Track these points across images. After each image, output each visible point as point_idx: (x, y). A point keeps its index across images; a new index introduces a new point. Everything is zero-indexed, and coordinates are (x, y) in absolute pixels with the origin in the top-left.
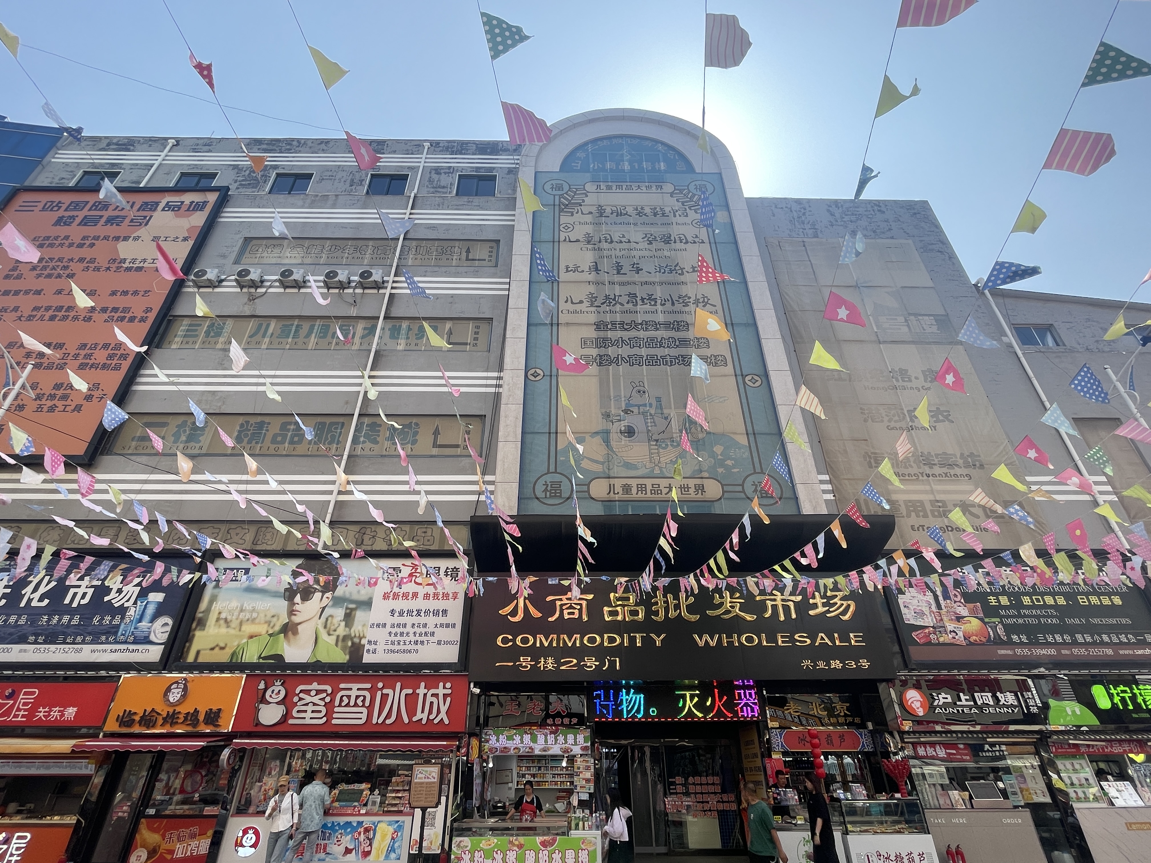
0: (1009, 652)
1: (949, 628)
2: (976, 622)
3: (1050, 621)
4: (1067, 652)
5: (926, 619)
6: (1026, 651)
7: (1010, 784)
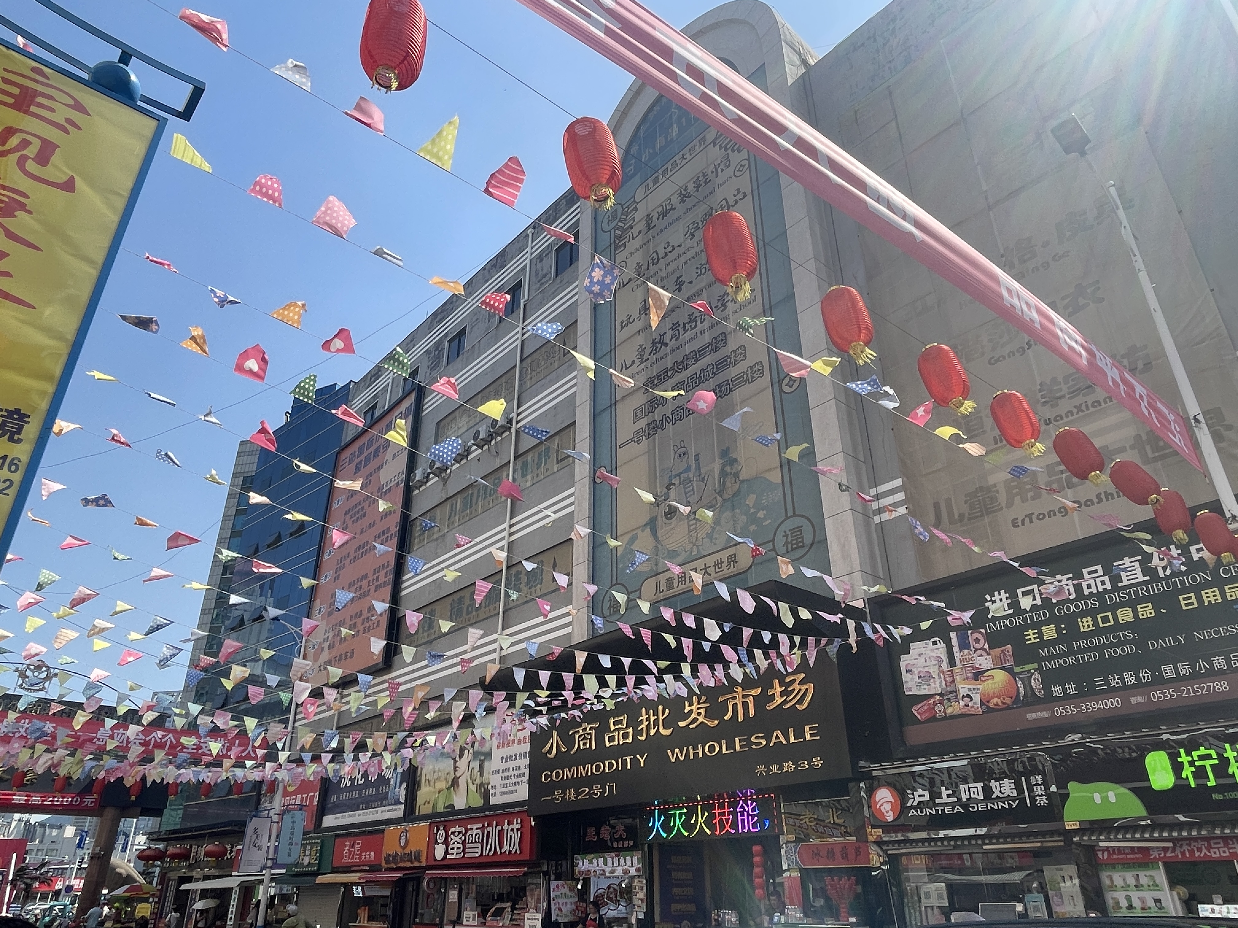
0: (1044, 714)
1: (963, 692)
2: (1000, 676)
3: (1119, 651)
4: (1140, 699)
5: (932, 685)
6: (1071, 709)
7: (1035, 907)
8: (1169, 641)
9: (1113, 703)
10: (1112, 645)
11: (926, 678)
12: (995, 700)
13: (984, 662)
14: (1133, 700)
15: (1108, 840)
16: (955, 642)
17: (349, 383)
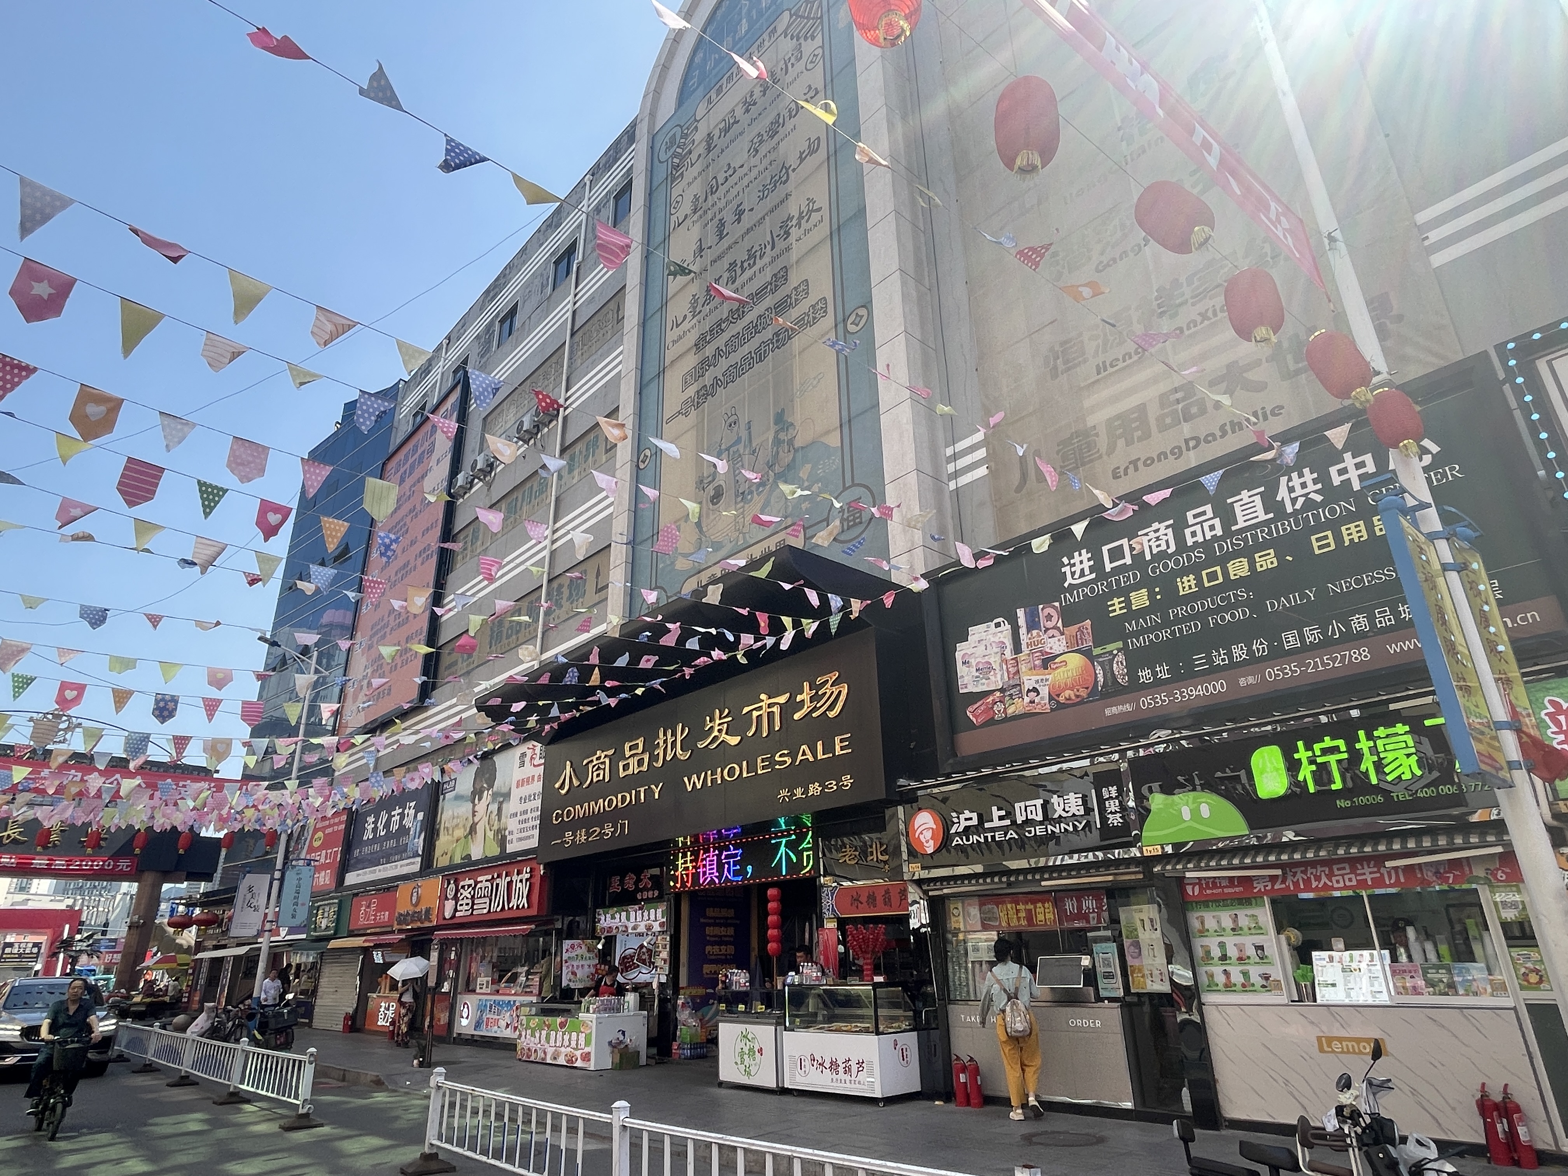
0: (1128, 707)
1: (1028, 685)
2: (1075, 661)
3: (1228, 617)
4: (1251, 680)
5: (992, 678)
6: (1162, 699)
7: (1104, 959)
8: (1295, 599)
9: (1218, 687)
10: (1219, 610)
11: (985, 670)
12: (1067, 693)
13: (1056, 645)
14: (1242, 682)
15: (1198, 868)
16: (1022, 621)
17: (399, 382)
